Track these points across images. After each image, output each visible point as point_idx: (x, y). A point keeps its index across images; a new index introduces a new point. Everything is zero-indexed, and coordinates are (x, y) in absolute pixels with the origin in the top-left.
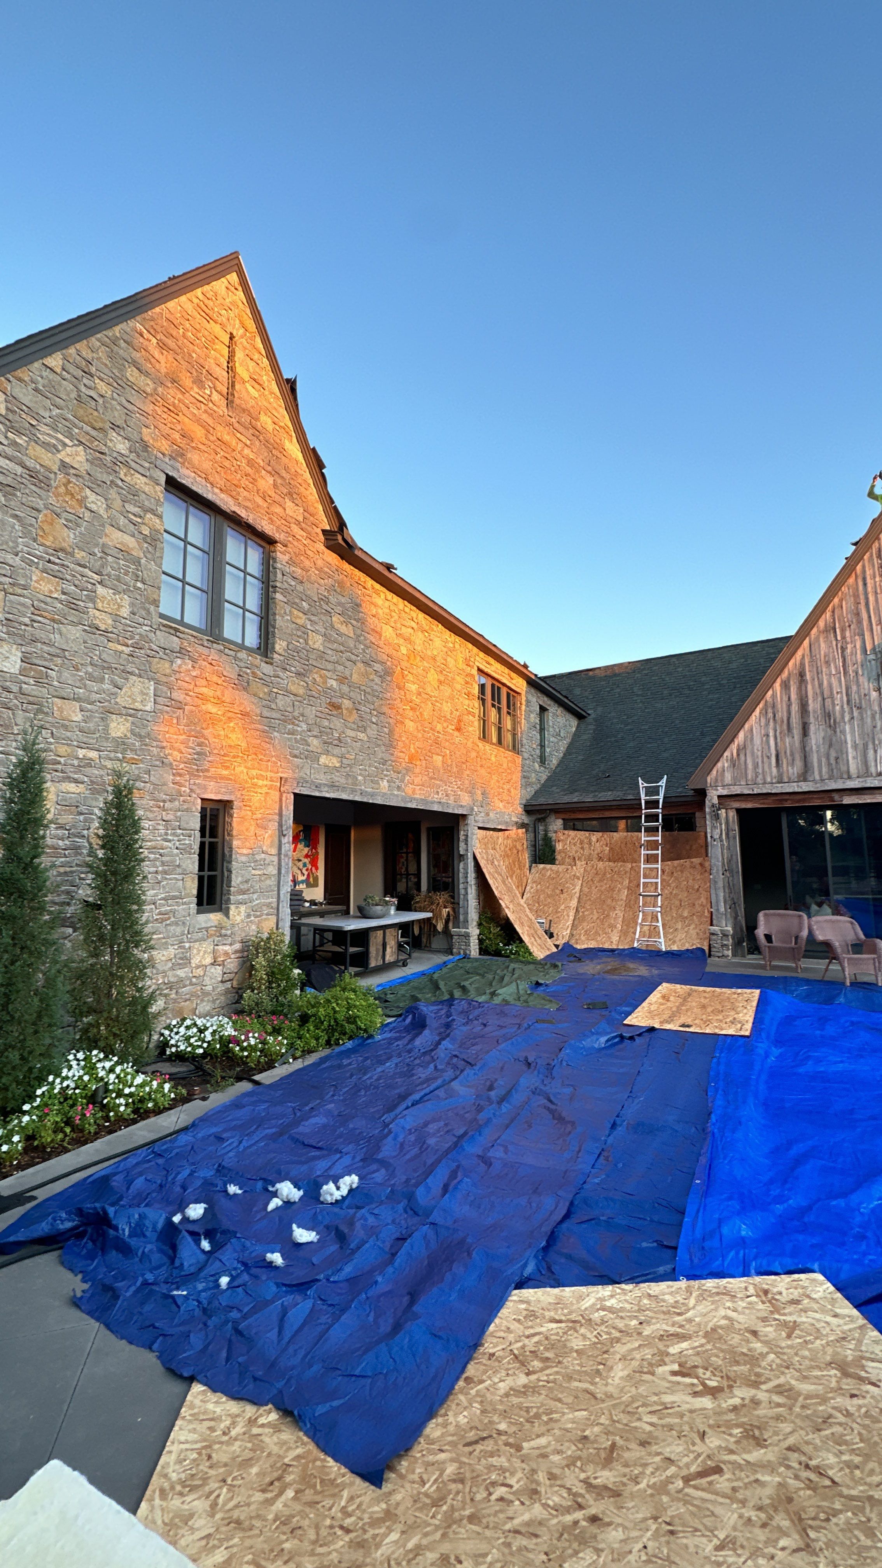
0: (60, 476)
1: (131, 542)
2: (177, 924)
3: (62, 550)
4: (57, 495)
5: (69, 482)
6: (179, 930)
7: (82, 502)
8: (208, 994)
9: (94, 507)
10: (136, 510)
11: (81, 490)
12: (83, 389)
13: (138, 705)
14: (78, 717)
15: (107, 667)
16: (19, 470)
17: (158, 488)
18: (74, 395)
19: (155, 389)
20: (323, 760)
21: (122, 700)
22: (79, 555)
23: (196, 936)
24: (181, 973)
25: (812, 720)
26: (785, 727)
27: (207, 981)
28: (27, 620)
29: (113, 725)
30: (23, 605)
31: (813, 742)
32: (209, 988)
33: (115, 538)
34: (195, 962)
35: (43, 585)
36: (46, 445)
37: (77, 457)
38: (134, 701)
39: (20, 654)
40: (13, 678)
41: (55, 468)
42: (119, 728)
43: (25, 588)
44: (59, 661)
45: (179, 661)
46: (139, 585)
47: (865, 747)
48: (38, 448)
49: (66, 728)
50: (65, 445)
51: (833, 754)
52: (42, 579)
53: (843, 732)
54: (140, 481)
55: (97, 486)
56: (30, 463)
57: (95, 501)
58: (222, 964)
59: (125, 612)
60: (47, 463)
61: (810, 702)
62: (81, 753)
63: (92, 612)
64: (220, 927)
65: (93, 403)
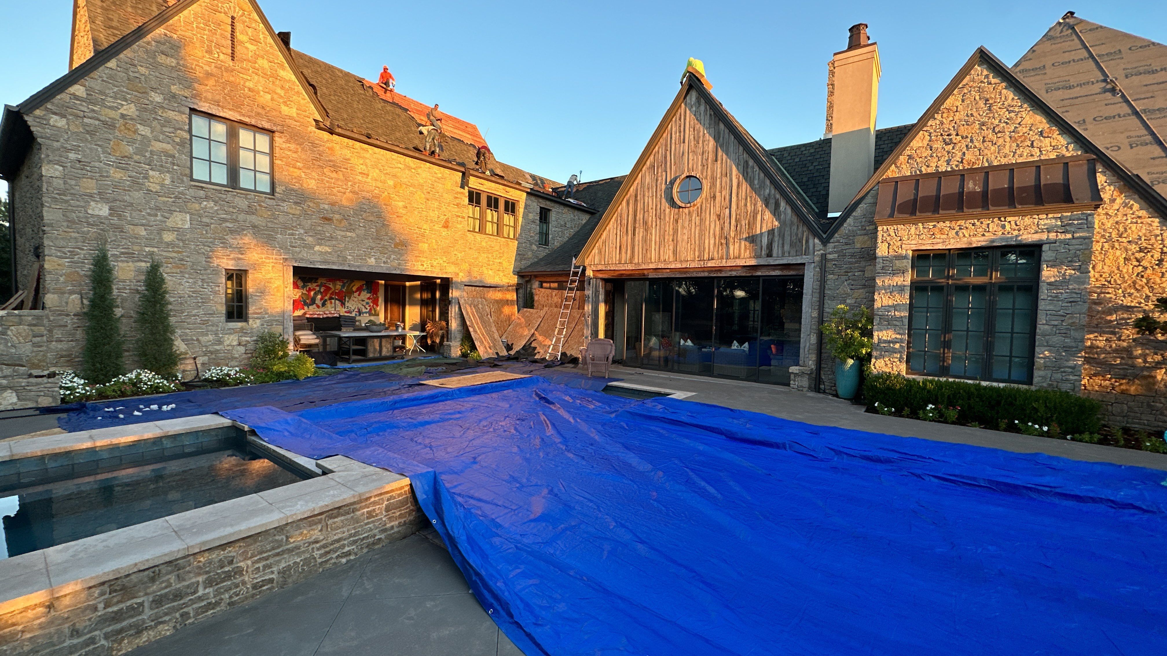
0: (121, 121)
1: (168, 147)
2: (213, 326)
3: (126, 157)
4: (120, 131)
5: (127, 123)
6: (214, 329)
7: (136, 131)
8: (236, 358)
9: (143, 133)
10: (171, 130)
11: (134, 125)
12: (131, 74)
13: (180, 226)
14: (144, 233)
15: (157, 208)
16: (97, 122)
17: (184, 116)
18: (125, 78)
19: (178, 63)
20: (317, 248)
21: (170, 223)
22: (136, 158)
23: (225, 332)
24: (217, 347)
25: (638, 225)
26: (625, 229)
27: (234, 352)
28: (110, 192)
29: (164, 236)
30: (107, 185)
31: (637, 240)
32: (237, 356)
33: (158, 146)
34: (225, 344)
35: (117, 175)
36: (110, 108)
37: (131, 110)
38: (177, 224)
39: (107, 207)
40: (106, 218)
41: (118, 118)
42: (168, 237)
43: (107, 177)
44: (130, 208)
45: (205, 203)
46: (175, 167)
48: (107, 110)
49: (137, 238)
50: (123, 105)
51: (645, 247)
52: (116, 172)
54: (171, 114)
55: (144, 122)
56: (102, 118)
57: (144, 130)
58: (245, 345)
59: (167, 182)
60: (112, 116)
61: (638, 214)
62: (147, 249)
63: (147, 184)
64: (242, 329)
65: (138, 80)
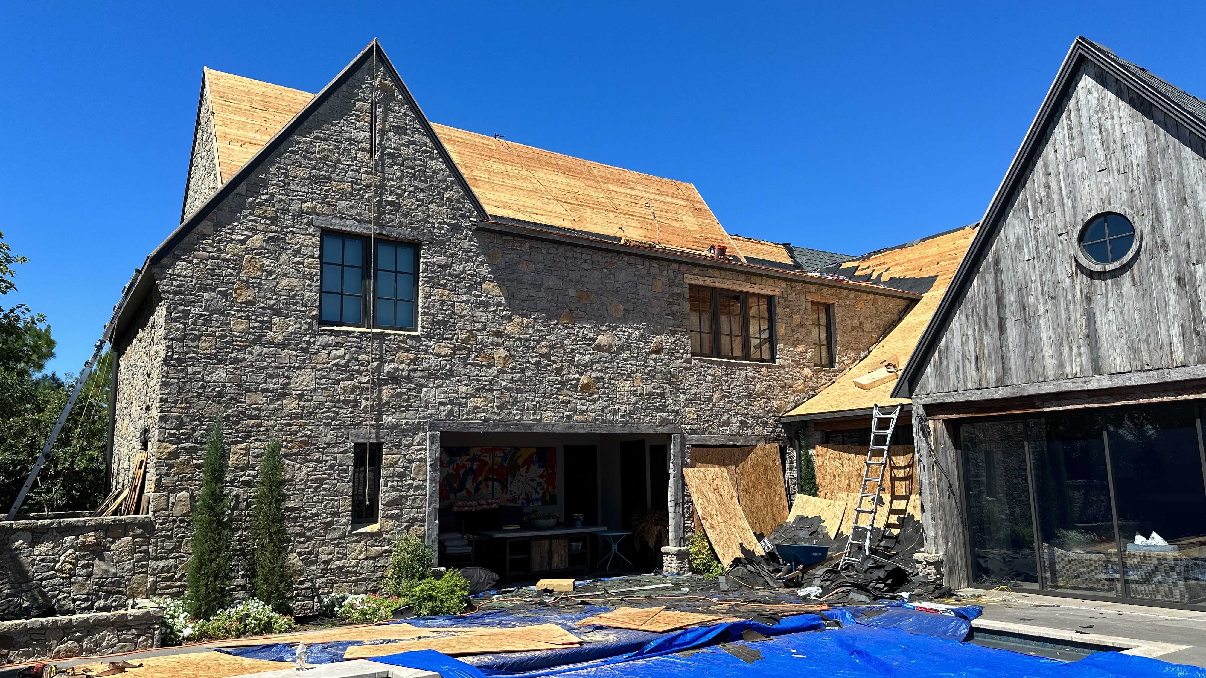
0: (247, 257)
1: (295, 282)
2: (335, 530)
4: (245, 270)
5: (252, 259)
6: (337, 534)
7: (261, 268)
8: (361, 579)
9: (269, 268)
10: (299, 260)
11: (260, 260)
13: (304, 388)
14: (262, 401)
15: (280, 366)
16: (222, 263)
17: (314, 239)
18: (254, 203)
19: (311, 174)
20: (473, 402)
21: (292, 385)
22: (260, 302)
23: (351, 539)
24: (340, 563)
25: (1008, 314)
26: (983, 324)
27: (361, 570)
29: (285, 403)
30: (227, 341)
31: (1010, 340)
32: (363, 576)
33: (284, 283)
34: (351, 556)
35: (238, 327)
36: (237, 242)
38: (301, 385)
39: (225, 371)
40: (223, 385)
41: (243, 254)
42: (290, 404)
43: (227, 331)
44: (249, 369)
45: (334, 352)
46: (302, 309)
47: (1061, 342)
48: (233, 246)
50: (249, 237)
51: (1030, 354)
52: (238, 323)
53: (1038, 327)
54: (301, 239)
55: (270, 254)
56: (228, 257)
57: (270, 264)
58: (375, 559)
60: (238, 252)
61: (1006, 293)
62: (265, 423)
65: (267, 203)
